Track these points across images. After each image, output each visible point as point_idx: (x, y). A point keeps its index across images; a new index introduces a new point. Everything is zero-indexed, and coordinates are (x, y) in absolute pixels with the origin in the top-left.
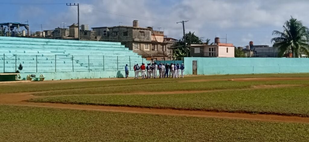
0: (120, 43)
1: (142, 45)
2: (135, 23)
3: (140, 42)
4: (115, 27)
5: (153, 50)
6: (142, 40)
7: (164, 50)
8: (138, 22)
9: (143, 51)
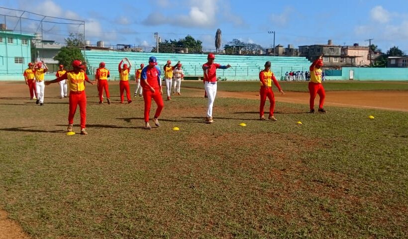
0: (305, 58)
1: (331, 58)
2: (329, 42)
3: (330, 56)
4: (311, 46)
5: (341, 62)
6: (332, 55)
7: (353, 62)
8: (332, 41)
9: (332, 63)
